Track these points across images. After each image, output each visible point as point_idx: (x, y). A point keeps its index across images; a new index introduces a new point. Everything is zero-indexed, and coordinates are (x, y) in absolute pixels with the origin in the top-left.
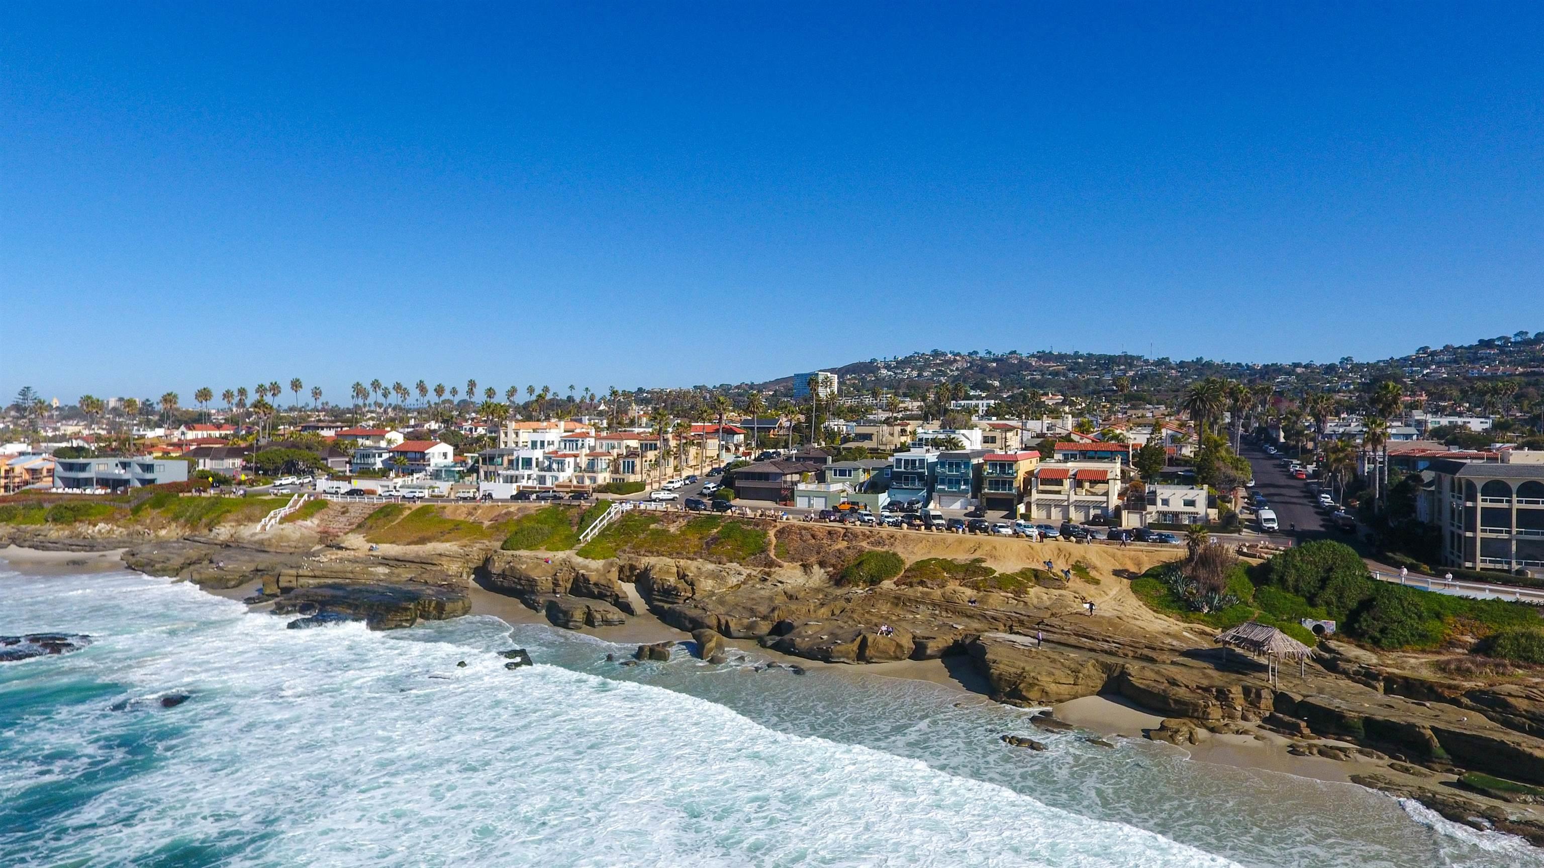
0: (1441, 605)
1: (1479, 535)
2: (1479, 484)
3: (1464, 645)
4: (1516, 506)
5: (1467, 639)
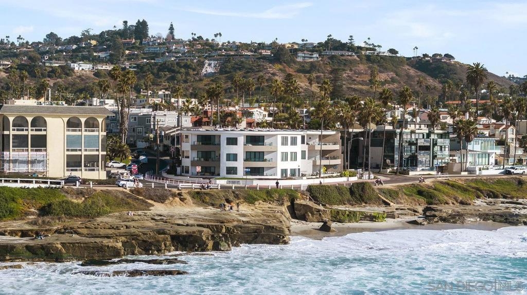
1: (12, 154)
2: (11, 119)
3: (33, 214)
4: (30, 132)
5: (33, 210)
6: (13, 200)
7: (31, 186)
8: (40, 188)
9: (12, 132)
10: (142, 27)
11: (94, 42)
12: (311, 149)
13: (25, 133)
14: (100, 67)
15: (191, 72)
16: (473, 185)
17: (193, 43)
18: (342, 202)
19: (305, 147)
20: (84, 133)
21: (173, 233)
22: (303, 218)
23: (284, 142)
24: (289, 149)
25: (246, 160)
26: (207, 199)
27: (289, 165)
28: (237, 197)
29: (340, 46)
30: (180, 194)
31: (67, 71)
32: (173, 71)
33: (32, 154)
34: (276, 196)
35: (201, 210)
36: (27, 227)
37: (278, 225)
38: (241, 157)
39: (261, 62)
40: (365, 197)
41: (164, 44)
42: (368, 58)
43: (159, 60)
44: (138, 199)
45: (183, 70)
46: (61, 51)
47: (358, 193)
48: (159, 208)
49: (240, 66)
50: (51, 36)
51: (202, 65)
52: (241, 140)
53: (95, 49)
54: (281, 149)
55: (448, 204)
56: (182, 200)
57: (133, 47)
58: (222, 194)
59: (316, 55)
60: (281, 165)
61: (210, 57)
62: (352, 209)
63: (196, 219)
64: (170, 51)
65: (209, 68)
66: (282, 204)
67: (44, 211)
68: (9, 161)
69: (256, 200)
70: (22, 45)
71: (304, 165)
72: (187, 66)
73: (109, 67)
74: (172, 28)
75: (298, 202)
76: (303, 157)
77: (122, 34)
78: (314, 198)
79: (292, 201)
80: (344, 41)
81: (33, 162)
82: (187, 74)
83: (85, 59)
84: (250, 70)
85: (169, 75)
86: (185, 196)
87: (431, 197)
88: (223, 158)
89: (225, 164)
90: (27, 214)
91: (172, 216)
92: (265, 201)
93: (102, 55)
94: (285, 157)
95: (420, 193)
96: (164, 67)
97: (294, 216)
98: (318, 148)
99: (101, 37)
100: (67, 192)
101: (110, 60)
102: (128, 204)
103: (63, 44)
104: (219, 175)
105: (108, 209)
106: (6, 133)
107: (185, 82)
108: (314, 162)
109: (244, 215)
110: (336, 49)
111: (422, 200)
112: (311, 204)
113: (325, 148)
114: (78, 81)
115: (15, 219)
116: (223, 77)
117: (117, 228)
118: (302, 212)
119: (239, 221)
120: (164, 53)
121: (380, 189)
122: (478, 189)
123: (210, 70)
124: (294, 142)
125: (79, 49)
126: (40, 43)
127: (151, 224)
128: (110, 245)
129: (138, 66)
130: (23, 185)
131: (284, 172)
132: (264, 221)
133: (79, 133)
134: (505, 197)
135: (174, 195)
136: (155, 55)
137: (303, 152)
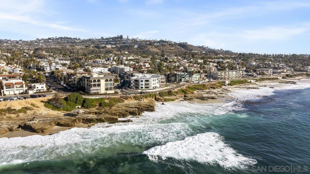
0: (93, 100)
1: (93, 88)
2: (92, 81)
3: (97, 105)
4: (97, 83)
5: (97, 104)
6: (93, 102)
7: (97, 98)
8: (99, 98)
9: (93, 83)
10: (121, 37)
11: (111, 40)
12: (159, 81)
13: (96, 83)
14: (112, 46)
15: (132, 47)
16: (194, 87)
17: (132, 40)
18: (166, 96)
19: (158, 81)
20: (109, 82)
21: (129, 111)
22: (158, 101)
23: (153, 81)
24: (154, 82)
25: (145, 85)
26: (137, 98)
27: (154, 86)
28: (143, 97)
29: (163, 41)
30: (131, 97)
31: (105, 47)
32: (128, 47)
33: (97, 88)
34: (152, 96)
35: (135, 101)
36: (96, 111)
37: (153, 105)
38: (144, 84)
39: (147, 45)
40: (171, 94)
41: (126, 40)
42: (170, 44)
43: (125, 45)
44: (121, 99)
45: (130, 47)
46: (104, 42)
47: (170, 93)
48: (126, 102)
49: (142, 46)
50: (102, 38)
51: (134, 46)
52: (144, 81)
53: (112, 41)
54: (153, 82)
55: (189, 94)
56: (131, 99)
57: (120, 41)
58: (140, 97)
59: (158, 44)
60: (153, 86)
61: (136, 44)
62: (168, 98)
63: (135, 105)
64: (127, 42)
65: (136, 46)
66: (153, 98)
67: (100, 105)
68: (92, 90)
69: (147, 97)
70: (96, 40)
71: (158, 85)
72: (131, 46)
73: (115, 46)
74: (128, 36)
75: (157, 97)
76: (157, 83)
77: (117, 38)
78: (160, 96)
79: (155, 97)
80: (164, 40)
81: (97, 90)
82: (131, 48)
83: (109, 44)
84: (145, 47)
85: (127, 48)
86: (132, 98)
87: (185, 92)
88: (140, 85)
89: (140, 86)
90: (96, 105)
91: (129, 104)
92: (149, 97)
93: (113, 43)
94: (153, 84)
95: (183, 91)
96: (126, 46)
97: (156, 100)
98: (161, 81)
99: (112, 38)
100: (105, 99)
101: (115, 44)
102: (119, 101)
103: (105, 40)
104: (139, 88)
105: (114, 103)
106: (91, 84)
107: (131, 49)
108: (160, 84)
109: (145, 103)
110: (162, 42)
111: (183, 93)
112: (159, 97)
113: (162, 81)
114: (108, 49)
115: (93, 107)
116: (139, 48)
117: (117, 111)
118: (158, 99)
119: (144, 104)
120: (126, 43)
121: (174, 92)
122: (195, 88)
123: (136, 47)
124: (155, 80)
125: (108, 41)
126: (99, 39)
127: (124, 108)
128: (115, 118)
129: (121, 46)
130: (95, 98)
131: (153, 87)
132: (149, 104)
133: (108, 83)
134: (201, 90)
135: (129, 98)
136: (124, 43)
137: (157, 82)
